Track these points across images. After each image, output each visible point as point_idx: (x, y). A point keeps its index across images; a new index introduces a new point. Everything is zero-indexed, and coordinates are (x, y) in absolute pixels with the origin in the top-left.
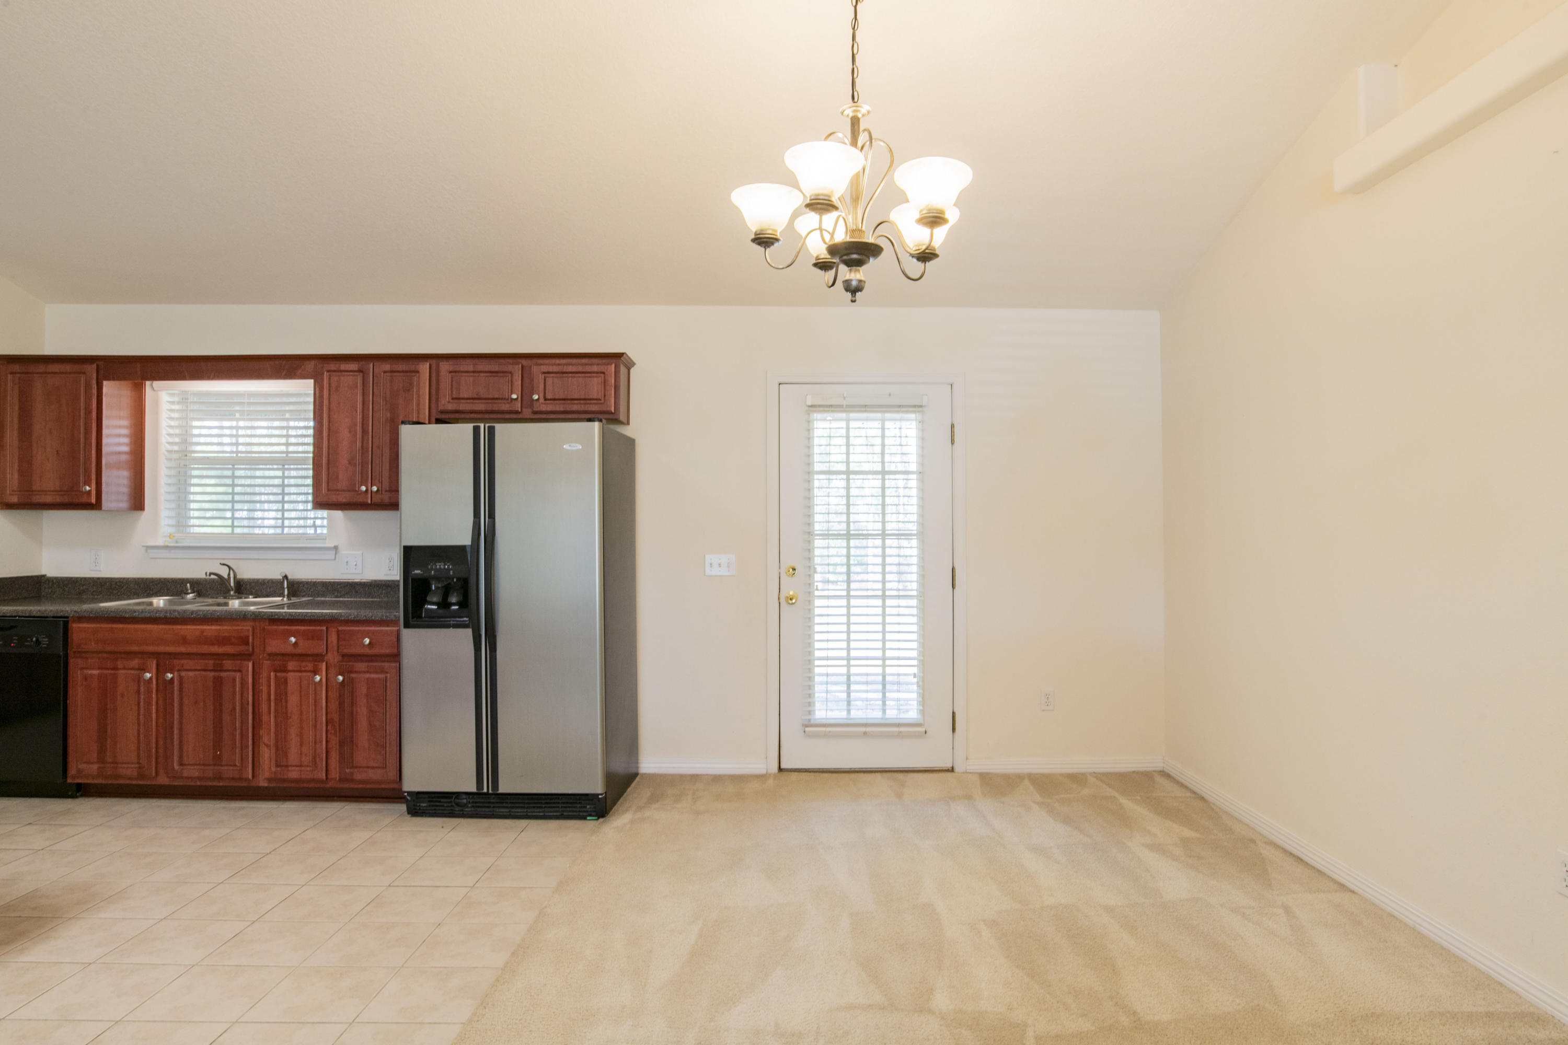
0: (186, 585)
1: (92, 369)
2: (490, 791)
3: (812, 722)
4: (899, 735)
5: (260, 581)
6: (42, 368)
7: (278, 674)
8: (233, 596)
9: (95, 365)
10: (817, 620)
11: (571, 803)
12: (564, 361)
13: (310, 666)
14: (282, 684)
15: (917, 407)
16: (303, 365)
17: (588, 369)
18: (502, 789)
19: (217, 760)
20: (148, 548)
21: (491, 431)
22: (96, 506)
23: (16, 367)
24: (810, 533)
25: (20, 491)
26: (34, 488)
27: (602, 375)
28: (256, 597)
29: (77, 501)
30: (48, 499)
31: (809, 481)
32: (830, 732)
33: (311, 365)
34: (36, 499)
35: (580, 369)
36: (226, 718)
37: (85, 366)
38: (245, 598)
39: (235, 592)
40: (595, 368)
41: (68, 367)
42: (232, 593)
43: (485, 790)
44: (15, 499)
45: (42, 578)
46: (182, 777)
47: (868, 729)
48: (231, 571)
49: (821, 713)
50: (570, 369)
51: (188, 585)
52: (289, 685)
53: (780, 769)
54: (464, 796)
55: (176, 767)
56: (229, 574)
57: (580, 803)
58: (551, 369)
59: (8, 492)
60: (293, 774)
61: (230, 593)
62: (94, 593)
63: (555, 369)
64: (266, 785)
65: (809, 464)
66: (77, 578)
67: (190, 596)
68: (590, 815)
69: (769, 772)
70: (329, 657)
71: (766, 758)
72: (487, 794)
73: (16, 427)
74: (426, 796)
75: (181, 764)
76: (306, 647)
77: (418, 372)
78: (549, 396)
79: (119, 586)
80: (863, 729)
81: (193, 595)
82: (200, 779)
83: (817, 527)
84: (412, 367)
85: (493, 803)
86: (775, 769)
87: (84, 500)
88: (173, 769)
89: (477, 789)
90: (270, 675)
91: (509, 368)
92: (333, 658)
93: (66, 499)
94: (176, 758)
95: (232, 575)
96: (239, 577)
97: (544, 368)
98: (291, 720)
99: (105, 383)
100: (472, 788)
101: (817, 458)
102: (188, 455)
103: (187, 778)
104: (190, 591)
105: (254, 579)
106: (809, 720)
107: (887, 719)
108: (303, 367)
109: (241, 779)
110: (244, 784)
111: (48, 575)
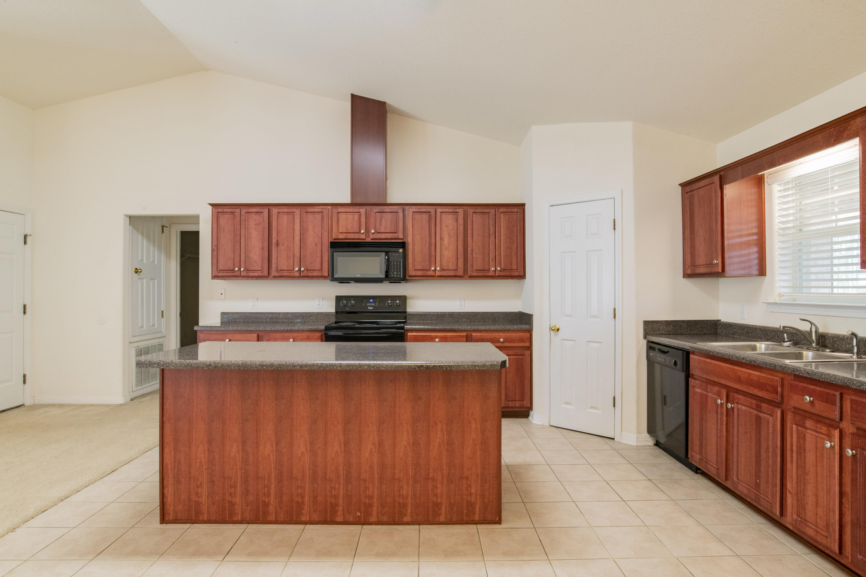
0: (784, 335)
1: (717, 179)
5: (841, 336)
6: (698, 185)
7: (799, 428)
8: (814, 348)
9: (718, 176)
13: (824, 429)
14: (802, 437)
16: (849, 125)
19: (757, 487)
20: (768, 303)
22: (721, 273)
23: (688, 189)
25: (691, 266)
26: (697, 264)
28: (833, 352)
30: (703, 270)
33: (857, 123)
34: (698, 271)
36: (763, 455)
37: (713, 178)
38: (822, 351)
39: (816, 345)
41: (707, 181)
42: (814, 345)
44: (689, 271)
45: (718, 322)
46: (738, 489)
48: (813, 326)
51: (785, 335)
52: (807, 442)
56: (811, 329)
59: (687, 267)
60: (810, 531)
61: (812, 345)
62: (740, 335)
64: (791, 527)
67: (786, 344)
70: (843, 425)
73: (689, 225)
75: (737, 479)
76: (820, 408)
79: (752, 331)
81: (790, 343)
82: (748, 496)
87: (715, 270)
88: (734, 480)
90: (792, 427)
92: (847, 427)
93: (708, 270)
94: (735, 472)
95: (813, 330)
96: (821, 330)
98: (808, 477)
99: (726, 186)
102: (804, 229)
103: (741, 492)
104: (786, 340)
105: (836, 335)
108: (849, 128)
109: (772, 512)
111: (722, 320)
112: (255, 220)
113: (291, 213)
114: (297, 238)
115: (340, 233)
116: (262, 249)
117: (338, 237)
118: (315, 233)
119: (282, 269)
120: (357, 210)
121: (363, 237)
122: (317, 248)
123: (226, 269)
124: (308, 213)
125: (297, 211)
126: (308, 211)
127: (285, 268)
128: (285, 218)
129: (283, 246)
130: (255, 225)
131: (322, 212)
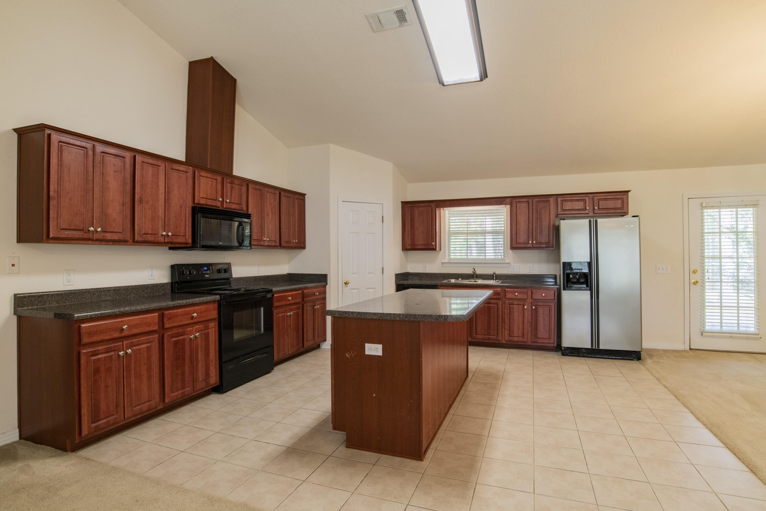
1: (433, 205)
2: (596, 348)
3: (705, 331)
4: (748, 338)
6: (417, 205)
7: (511, 306)
9: (434, 203)
10: (707, 291)
11: (628, 354)
12: (605, 194)
13: (522, 303)
14: (512, 309)
15: (754, 205)
17: (616, 197)
18: (601, 348)
19: (489, 334)
20: (442, 263)
21: (596, 221)
22: (435, 249)
23: (409, 205)
24: (703, 257)
25: (411, 245)
26: (416, 244)
27: (622, 199)
29: (429, 247)
30: (420, 247)
31: (703, 236)
32: (714, 335)
33: (509, 200)
34: (416, 247)
35: (613, 197)
36: (492, 320)
37: (431, 204)
39: (476, 278)
40: (619, 197)
41: (426, 204)
43: (594, 348)
44: (409, 247)
46: (476, 339)
47: (732, 335)
49: (708, 327)
50: (609, 197)
52: (514, 309)
53: (690, 349)
54: (584, 350)
55: (474, 335)
57: (631, 354)
58: (601, 198)
60: (516, 339)
61: (474, 278)
63: (603, 197)
64: (505, 342)
65: (703, 230)
66: (420, 273)
68: (634, 359)
69: (686, 349)
70: (528, 300)
71: (684, 344)
72: (595, 349)
73: (409, 224)
74: (570, 349)
75: (476, 334)
76: (521, 296)
77: (549, 201)
78: (600, 207)
79: (434, 276)
80: (730, 335)
81: (461, 279)
82: (482, 339)
83: (706, 254)
84: (547, 199)
85: (596, 352)
86: (688, 349)
87: (432, 247)
88: (474, 336)
89: (591, 347)
90: (507, 306)
91: (585, 198)
92: (529, 300)
93: (426, 247)
94: (474, 332)
97: (598, 198)
98: (515, 321)
99: (437, 209)
100: (590, 347)
101: (706, 227)
103: (478, 339)
104: (460, 277)
106: (704, 330)
107: (740, 331)
108: (506, 201)
109: (497, 340)
110: (497, 342)
111: (410, 272)
112: (114, 165)
113: (156, 166)
114: (162, 197)
115: (201, 198)
116: (123, 205)
117: (200, 201)
118: (180, 194)
119: (146, 232)
120: (215, 177)
121: (219, 204)
122: (181, 211)
123: (72, 228)
124: (173, 170)
125: (161, 164)
126: (174, 168)
127: (150, 232)
128: (150, 170)
129: (147, 204)
130: (115, 171)
131: (187, 172)
